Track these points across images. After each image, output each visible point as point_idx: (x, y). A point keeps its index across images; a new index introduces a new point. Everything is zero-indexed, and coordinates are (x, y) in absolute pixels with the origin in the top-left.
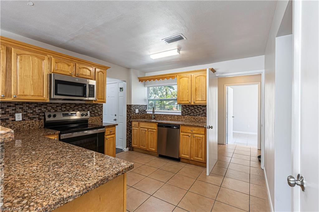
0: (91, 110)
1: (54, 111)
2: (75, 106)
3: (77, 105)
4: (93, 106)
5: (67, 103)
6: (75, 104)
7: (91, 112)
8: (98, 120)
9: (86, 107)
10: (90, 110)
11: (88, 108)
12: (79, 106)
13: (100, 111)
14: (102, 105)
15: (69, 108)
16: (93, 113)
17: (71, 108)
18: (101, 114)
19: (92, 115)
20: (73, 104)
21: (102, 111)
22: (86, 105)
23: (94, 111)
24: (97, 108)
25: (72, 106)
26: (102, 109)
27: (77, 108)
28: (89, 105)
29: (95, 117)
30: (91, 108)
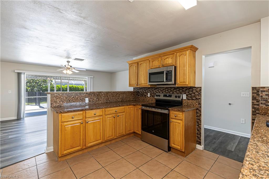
0: (188, 93)
1: (162, 92)
2: (174, 90)
3: (175, 88)
4: (190, 90)
5: (169, 87)
6: (174, 87)
7: (188, 96)
8: (194, 104)
9: (183, 90)
10: (186, 93)
11: (185, 91)
12: (177, 90)
13: (197, 95)
14: (200, 89)
15: (170, 91)
16: (189, 96)
17: (172, 91)
18: (200, 99)
19: (189, 98)
20: (172, 87)
21: (201, 95)
22: (183, 89)
23: (191, 95)
24: (194, 91)
25: (172, 90)
26: (201, 92)
27: (175, 91)
28: (186, 89)
29: (191, 101)
30: (188, 91)
